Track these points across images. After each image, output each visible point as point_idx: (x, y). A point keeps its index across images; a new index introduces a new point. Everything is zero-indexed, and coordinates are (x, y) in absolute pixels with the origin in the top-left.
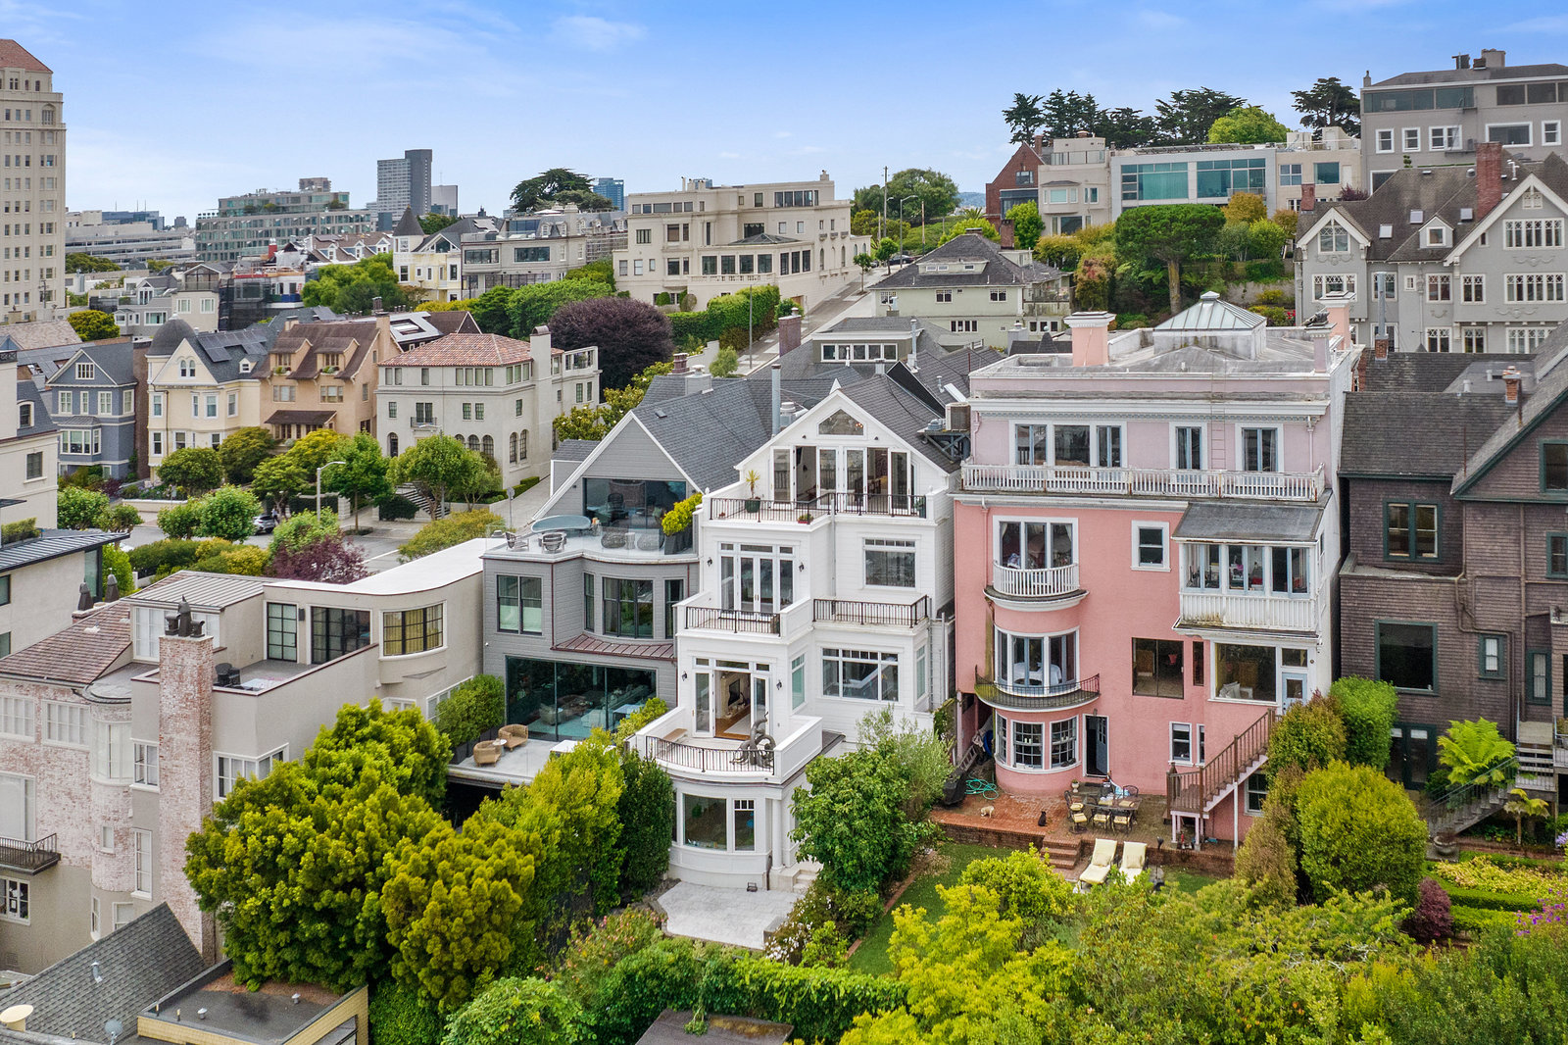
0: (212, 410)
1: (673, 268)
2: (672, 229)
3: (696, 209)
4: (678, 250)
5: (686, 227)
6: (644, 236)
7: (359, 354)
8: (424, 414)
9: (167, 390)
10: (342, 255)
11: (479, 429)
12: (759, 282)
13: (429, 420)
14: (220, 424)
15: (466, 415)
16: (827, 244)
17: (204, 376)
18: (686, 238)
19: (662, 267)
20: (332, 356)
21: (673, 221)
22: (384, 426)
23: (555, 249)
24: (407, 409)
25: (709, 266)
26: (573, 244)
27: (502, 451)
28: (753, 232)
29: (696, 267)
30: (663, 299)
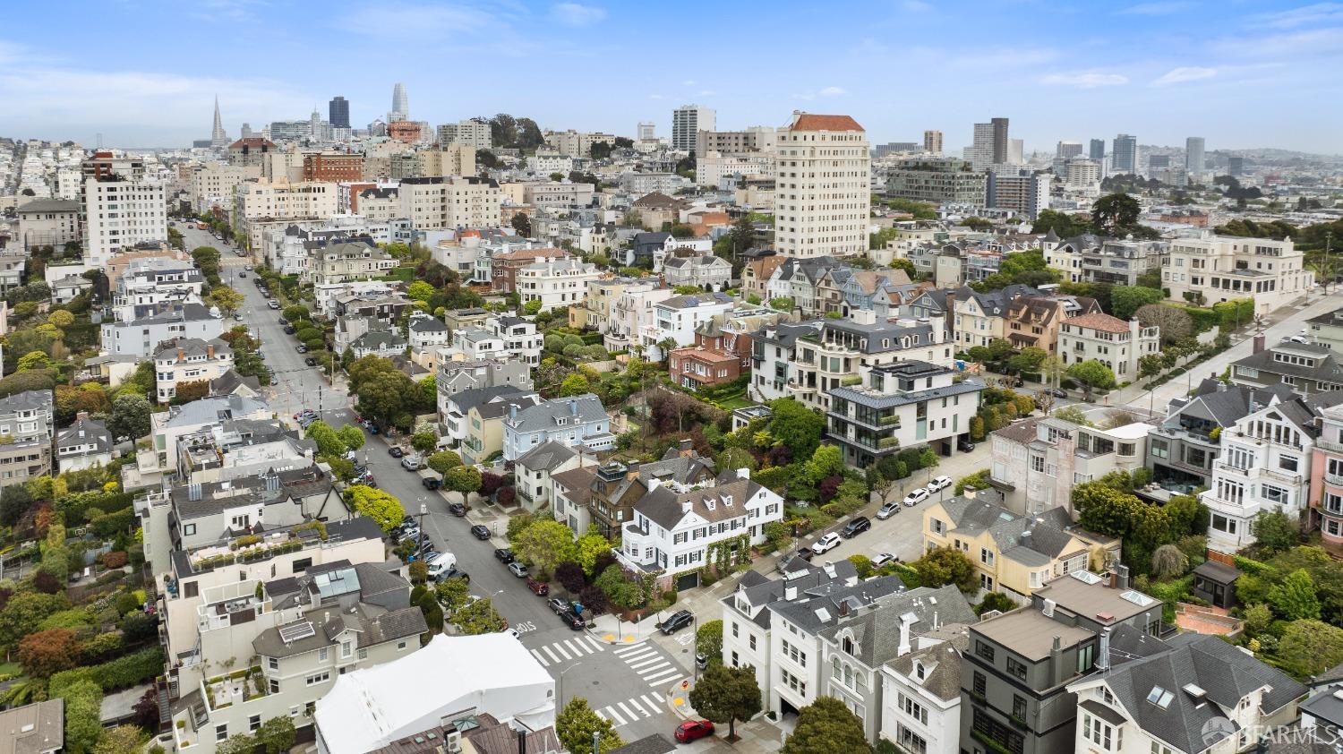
0: (983, 327)
1: (1195, 281)
2: (1196, 261)
3: (1210, 252)
4: (1198, 272)
5: (1203, 261)
6: (1179, 263)
7: (1050, 316)
8: (1080, 347)
9: (963, 315)
10: (1018, 247)
11: (1106, 358)
12: (1242, 296)
13: (1082, 349)
14: (986, 333)
15: (1100, 350)
16: (1286, 277)
17: (980, 312)
18: (1203, 266)
19: (1188, 280)
20: (1039, 315)
21: (1195, 257)
22: (1061, 348)
23: (1132, 263)
24: (1072, 343)
25: (1215, 282)
26: (1141, 262)
27: (1116, 368)
28: (1242, 265)
29: (1208, 282)
30: (1188, 296)
